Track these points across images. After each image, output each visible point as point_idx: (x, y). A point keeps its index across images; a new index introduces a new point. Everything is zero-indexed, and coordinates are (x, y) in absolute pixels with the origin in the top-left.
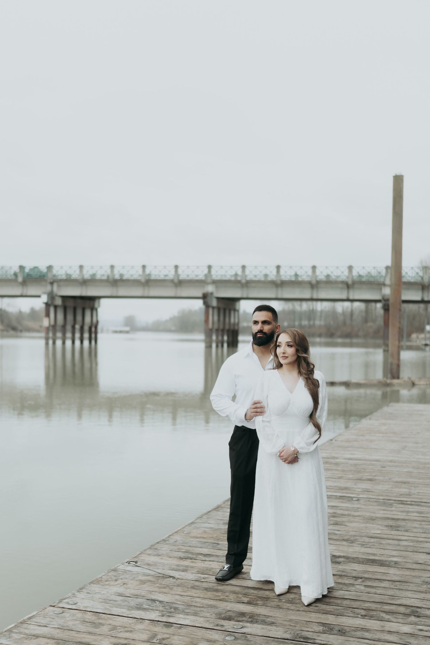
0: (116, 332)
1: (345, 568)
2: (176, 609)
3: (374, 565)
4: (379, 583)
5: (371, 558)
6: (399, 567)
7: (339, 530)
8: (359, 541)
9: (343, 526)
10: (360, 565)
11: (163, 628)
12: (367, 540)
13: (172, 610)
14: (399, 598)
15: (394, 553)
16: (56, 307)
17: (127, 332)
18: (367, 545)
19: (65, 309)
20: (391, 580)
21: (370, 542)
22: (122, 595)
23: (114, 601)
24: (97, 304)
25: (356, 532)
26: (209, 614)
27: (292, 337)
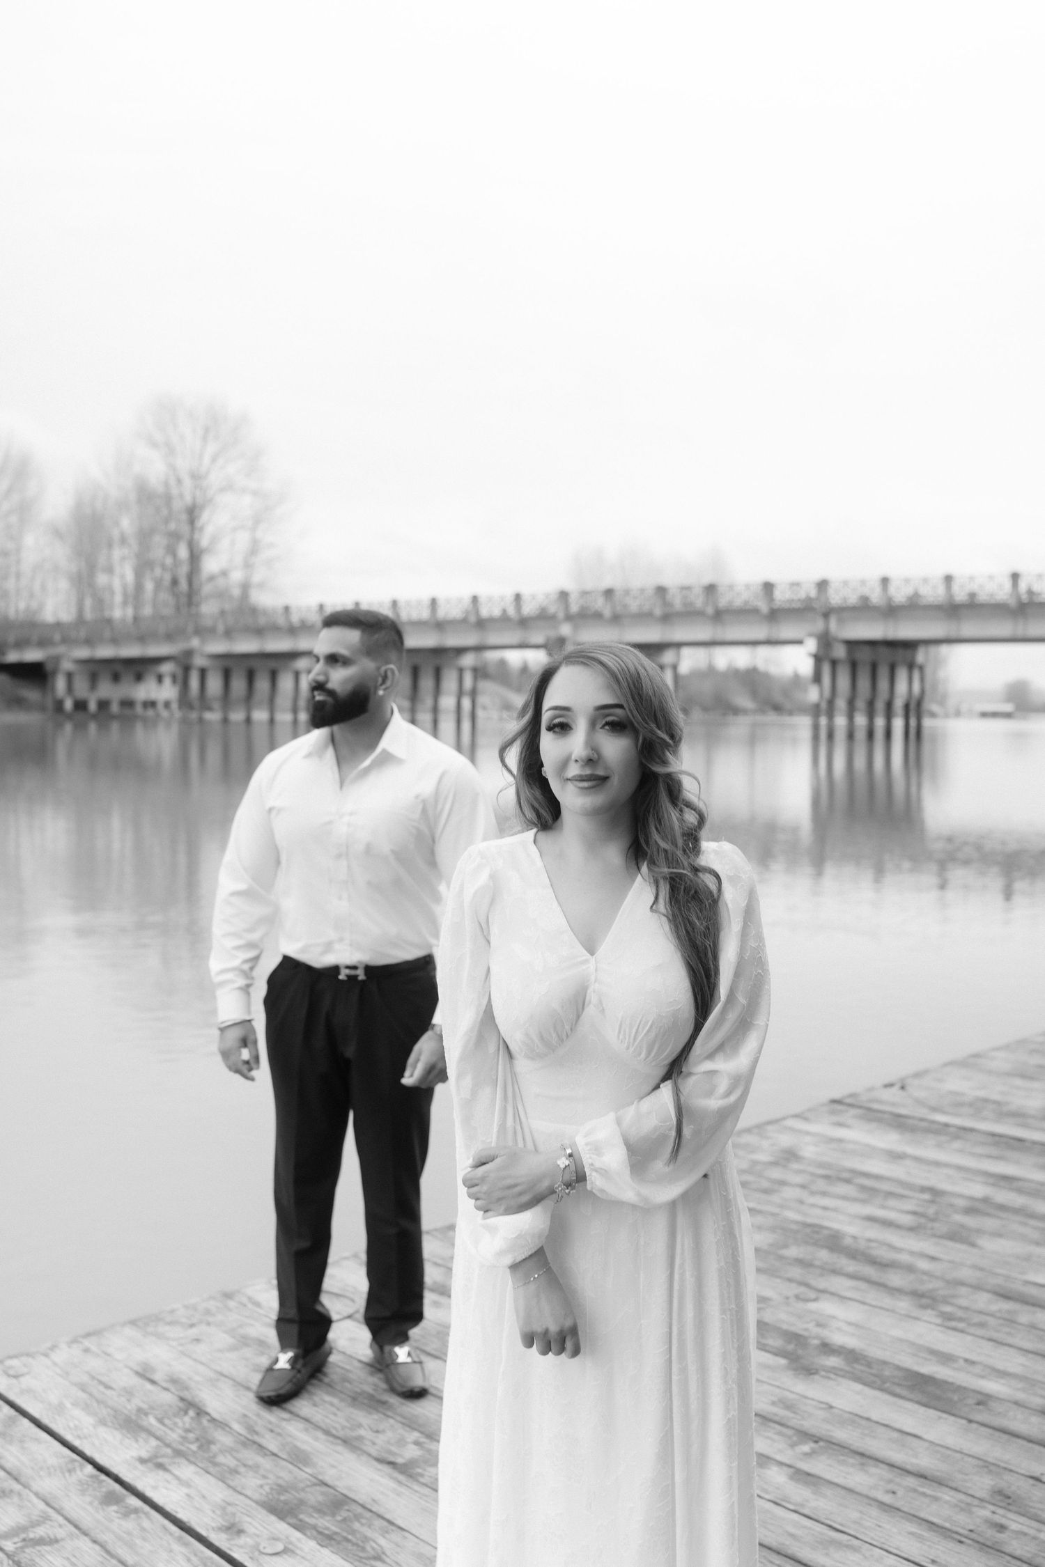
0: (984, 715)
1: (810, 1394)
2: (205, 1443)
3: (911, 1396)
4: (851, 1470)
5: (925, 1369)
6: (979, 1417)
7: (933, 1259)
8: (952, 1304)
9: (963, 1247)
10: (867, 1390)
11: (91, 1503)
12: (982, 1301)
13: (194, 1447)
14: (848, 1547)
16: (834, 663)
17: (1008, 715)
18: (961, 1320)
19: (854, 666)
20: (903, 1466)
21: (981, 1312)
22: (145, 1374)
23: (108, 1387)
24: (920, 657)
25: (981, 1269)
26: (259, 1482)
27: (625, 684)
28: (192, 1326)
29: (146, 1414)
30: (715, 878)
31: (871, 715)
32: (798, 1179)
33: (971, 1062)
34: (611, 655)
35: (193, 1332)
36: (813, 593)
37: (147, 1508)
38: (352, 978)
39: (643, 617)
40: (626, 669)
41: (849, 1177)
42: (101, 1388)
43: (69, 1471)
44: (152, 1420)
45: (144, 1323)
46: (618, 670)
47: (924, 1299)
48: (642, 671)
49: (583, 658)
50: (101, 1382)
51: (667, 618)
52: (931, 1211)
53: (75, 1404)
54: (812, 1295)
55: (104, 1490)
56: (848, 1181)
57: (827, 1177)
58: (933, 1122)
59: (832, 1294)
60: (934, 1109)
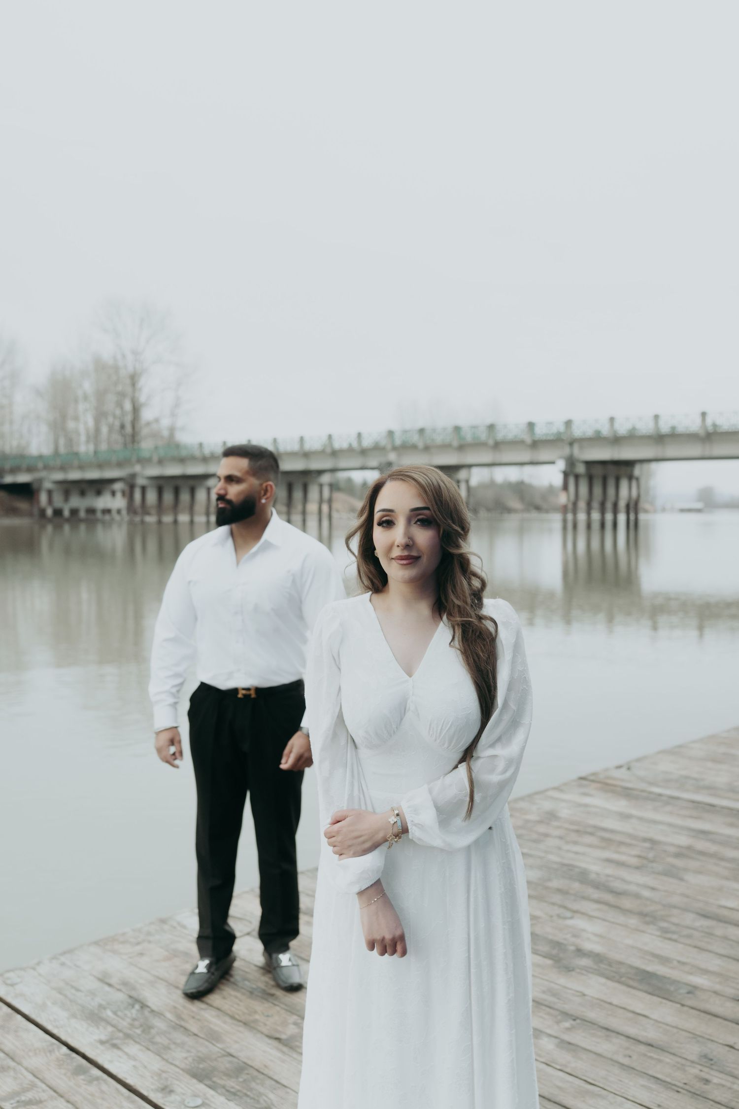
0: (682, 511)
1: (569, 985)
2: (147, 1028)
3: (641, 987)
4: (600, 1040)
5: (650, 968)
6: (689, 1003)
7: (653, 889)
8: (667, 921)
9: (674, 880)
10: (609, 983)
11: (65, 1074)
12: (689, 919)
13: (138, 1031)
14: (598, 1095)
15: (715, 964)
16: (577, 477)
17: (699, 511)
18: (674, 933)
19: (591, 479)
20: (636, 1037)
21: (688, 927)
22: (104, 980)
23: (78, 990)
24: (637, 471)
25: (687, 897)
26: (185, 1055)
27: (430, 493)
28: (138, 944)
29: (105, 1008)
30: (493, 623)
31: (603, 512)
32: (557, 833)
33: (676, 752)
34: (421, 474)
35: (138, 948)
36: (562, 429)
37: (105, 1076)
38: (246, 697)
39: (445, 447)
40: (431, 482)
41: (592, 831)
42: (73, 991)
43: (50, 1052)
44: (109, 1013)
45: (105, 943)
46: (426, 483)
47: (648, 918)
48: (442, 484)
49: (402, 476)
50: (73, 987)
51: (462, 448)
52: (651, 855)
53: (54, 1003)
54: (569, 914)
55: (75, 1064)
56: (591, 834)
57: (577, 831)
58: (651, 793)
59: (583, 913)
60: (651, 784)
